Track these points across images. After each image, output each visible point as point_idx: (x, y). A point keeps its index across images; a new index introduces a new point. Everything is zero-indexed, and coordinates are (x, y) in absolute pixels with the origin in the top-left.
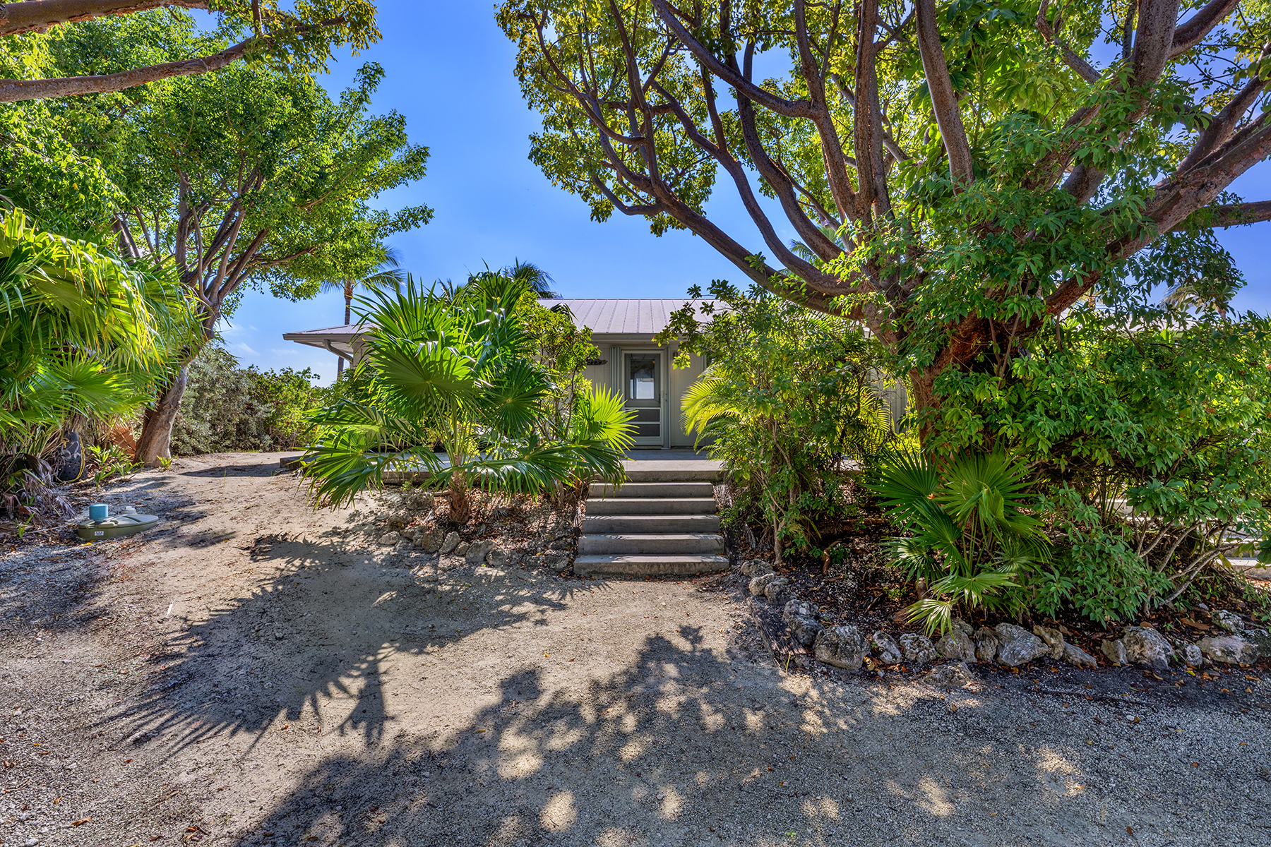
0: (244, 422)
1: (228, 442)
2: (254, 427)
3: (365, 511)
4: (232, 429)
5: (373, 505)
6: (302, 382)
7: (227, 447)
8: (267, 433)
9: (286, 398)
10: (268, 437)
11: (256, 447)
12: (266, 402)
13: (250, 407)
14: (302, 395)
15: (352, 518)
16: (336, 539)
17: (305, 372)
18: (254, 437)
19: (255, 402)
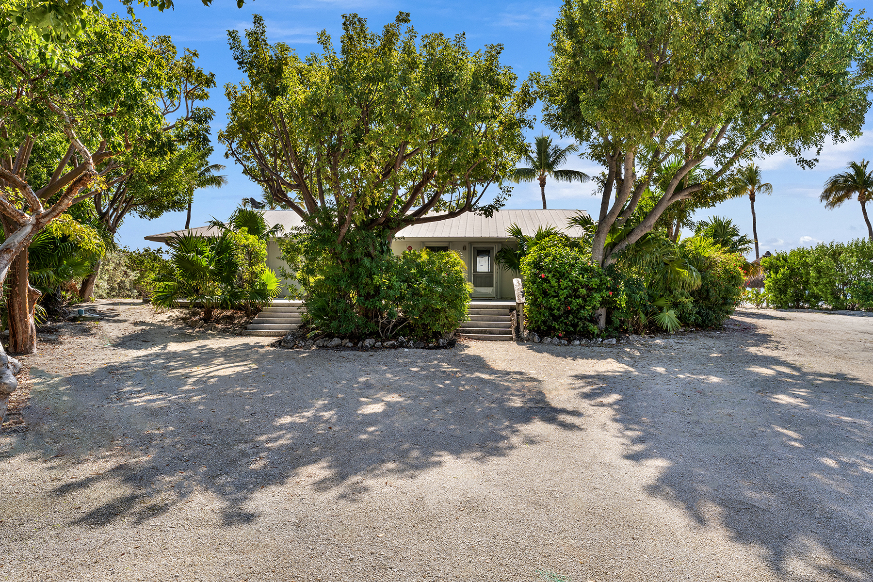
0: (122, 282)
1: (114, 293)
2: (128, 284)
3: (174, 315)
4: (116, 285)
5: (178, 314)
6: (156, 257)
7: (113, 296)
8: (135, 288)
9: (146, 267)
10: (136, 291)
11: (129, 296)
12: (134, 270)
13: (125, 273)
14: (156, 265)
15: (169, 317)
16: (162, 323)
17: (159, 250)
18: (128, 290)
19: (129, 271)
